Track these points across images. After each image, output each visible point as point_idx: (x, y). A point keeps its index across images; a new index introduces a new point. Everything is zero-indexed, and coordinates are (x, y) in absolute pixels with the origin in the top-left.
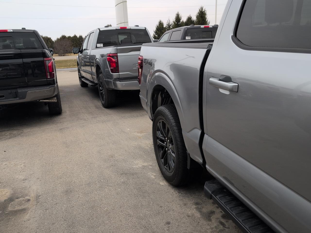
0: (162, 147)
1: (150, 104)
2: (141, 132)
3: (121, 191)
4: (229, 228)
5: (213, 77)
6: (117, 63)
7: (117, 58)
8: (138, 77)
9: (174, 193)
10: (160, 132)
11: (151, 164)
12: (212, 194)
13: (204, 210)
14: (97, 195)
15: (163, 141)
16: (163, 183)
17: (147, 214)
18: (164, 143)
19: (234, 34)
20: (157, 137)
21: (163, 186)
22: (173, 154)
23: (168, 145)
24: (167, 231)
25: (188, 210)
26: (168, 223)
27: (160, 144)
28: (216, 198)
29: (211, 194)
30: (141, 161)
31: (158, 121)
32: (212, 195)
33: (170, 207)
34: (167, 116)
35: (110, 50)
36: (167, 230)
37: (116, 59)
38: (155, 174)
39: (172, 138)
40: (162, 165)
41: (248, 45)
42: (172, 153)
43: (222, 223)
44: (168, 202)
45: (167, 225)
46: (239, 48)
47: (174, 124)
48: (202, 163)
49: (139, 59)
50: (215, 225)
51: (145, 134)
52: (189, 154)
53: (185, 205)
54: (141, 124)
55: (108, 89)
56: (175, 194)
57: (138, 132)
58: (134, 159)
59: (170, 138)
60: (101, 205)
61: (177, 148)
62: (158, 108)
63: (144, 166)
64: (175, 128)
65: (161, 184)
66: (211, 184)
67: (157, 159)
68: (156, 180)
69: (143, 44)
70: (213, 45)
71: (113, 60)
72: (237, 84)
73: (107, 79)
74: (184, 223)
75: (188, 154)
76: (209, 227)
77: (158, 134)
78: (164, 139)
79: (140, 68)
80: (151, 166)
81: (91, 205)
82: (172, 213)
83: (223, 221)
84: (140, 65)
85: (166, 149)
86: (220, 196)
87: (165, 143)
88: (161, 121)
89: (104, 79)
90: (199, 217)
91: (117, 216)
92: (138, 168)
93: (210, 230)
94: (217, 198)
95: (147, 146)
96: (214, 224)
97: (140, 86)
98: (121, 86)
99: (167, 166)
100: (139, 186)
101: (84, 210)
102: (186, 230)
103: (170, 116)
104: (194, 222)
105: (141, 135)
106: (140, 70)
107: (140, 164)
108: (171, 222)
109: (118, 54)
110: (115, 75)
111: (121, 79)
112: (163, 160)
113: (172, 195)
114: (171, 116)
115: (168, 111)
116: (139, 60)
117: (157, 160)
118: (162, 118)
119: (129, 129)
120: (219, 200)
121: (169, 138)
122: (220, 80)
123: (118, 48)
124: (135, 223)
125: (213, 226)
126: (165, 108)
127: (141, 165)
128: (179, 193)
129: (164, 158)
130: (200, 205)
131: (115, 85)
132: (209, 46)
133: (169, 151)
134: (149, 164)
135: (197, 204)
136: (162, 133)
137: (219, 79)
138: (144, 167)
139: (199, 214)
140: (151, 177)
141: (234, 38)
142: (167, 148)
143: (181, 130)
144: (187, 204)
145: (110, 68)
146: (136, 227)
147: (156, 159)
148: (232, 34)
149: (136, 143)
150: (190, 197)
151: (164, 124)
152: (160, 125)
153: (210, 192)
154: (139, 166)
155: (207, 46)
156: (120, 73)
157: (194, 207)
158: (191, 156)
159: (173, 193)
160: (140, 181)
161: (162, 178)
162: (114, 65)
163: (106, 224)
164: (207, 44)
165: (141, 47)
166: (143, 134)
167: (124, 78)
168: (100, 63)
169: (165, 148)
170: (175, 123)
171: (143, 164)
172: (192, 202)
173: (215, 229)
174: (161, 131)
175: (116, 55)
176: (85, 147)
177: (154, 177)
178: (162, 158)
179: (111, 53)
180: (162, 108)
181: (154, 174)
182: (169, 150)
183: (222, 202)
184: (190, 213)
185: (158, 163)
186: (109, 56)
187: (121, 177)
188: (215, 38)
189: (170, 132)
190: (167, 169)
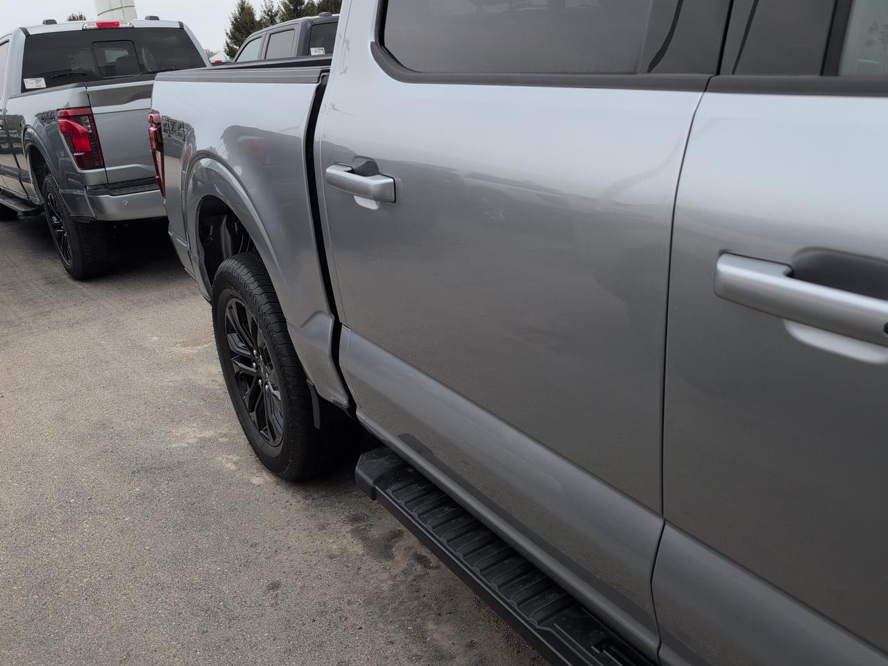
0: (248, 378)
1: (196, 256)
2: (195, 342)
3: (132, 522)
4: (438, 567)
5: (336, 163)
6: (94, 136)
7: (92, 121)
8: (157, 177)
9: (293, 501)
10: (235, 335)
11: (225, 430)
12: (376, 485)
13: (375, 533)
14: (58, 546)
15: (247, 361)
16: (261, 479)
17: (214, 572)
18: (251, 366)
19: (378, 39)
20: (230, 349)
21: (260, 486)
22: (277, 393)
23: (262, 369)
24: (270, 610)
25: (332, 540)
26: (275, 586)
27: (241, 369)
28: (384, 494)
29: (373, 486)
30: (194, 427)
31: (227, 303)
32: (377, 487)
33: (280, 541)
34: (245, 286)
35: (65, 97)
36: (272, 605)
37: (87, 124)
38: (238, 458)
39: (266, 349)
40: (254, 430)
41: (414, 69)
42: (274, 390)
43: (420, 559)
44: (276, 528)
45: (271, 592)
46: (390, 78)
47: (266, 308)
48: (347, 405)
49: (152, 121)
50: (403, 565)
51: (206, 346)
52: (314, 387)
53: (322, 527)
54: (193, 319)
55: (78, 221)
56: (294, 504)
57: (185, 344)
58: (174, 423)
59: (264, 348)
60: (70, 572)
61: (283, 375)
62: (220, 266)
63: (204, 440)
64: (271, 319)
65: (254, 482)
66: (374, 460)
67: (237, 414)
68: (238, 474)
69: (159, 75)
70: (331, 71)
71: (78, 128)
72: (391, 180)
73: (68, 191)
74: (319, 577)
75: (311, 389)
76: (385, 576)
77: (232, 341)
78: (249, 354)
79: (158, 149)
80: (225, 435)
81: (36, 578)
82: (285, 557)
83: (424, 552)
84: (156, 140)
85: (257, 382)
86: (394, 487)
87: (254, 364)
88: (233, 302)
89: (61, 191)
90: (360, 553)
91: (120, 595)
92: (184, 449)
93: (390, 582)
94: (388, 494)
95: (213, 381)
96: (401, 565)
97: (165, 203)
98: (115, 207)
99: (266, 430)
100: (189, 499)
101: (14, 596)
102: (325, 594)
103: (254, 287)
104: (346, 569)
105: (195, 351)
106: (158, 154)
107: (193, 436)
108: (284, 581)
109: (92, 108)
110: (93, 174)
111: (112, 187)
112: (253, 414)
113: (285, 508)
114: (256, 284)
115: (246, 271)
116: (152, 126)
117: (238, 417)
118: (234, 292)
119: (155, 338)
120: (392, 499)
121: (261, 349)
122: (352, 172)
123: (91, 89)
124: (176, 605)
125: (395, 572)
126: (239, 264)
127: (195, 437)
128: (306, 498)
129: (257, 408)
130: (364, 521)
131: (97, 205)
132: (324, 76)
133: (267, 387)
134: (220, 431)
135: (355, 519)
136: (242, 339)
137: (350, 169)
138: (203, 443)
139: (360, 545)
140: (226, 468)
141: (378, 50)
142: (261, 378)
143: (285, 322)
144: (328, 524)
145: (73, 153)
146: (179, 614)
147: (235, 413)
148: (371, 38)
149: (179, 378)
150: (337, 504)
151: (241, 311)
152: (231, 314)
153: (370, 482)
154: (187, 443)
155: (318, 76)
156: (107, 169)
157: (347, 530)
158: (318, 392)
159: (288, 501)
160: (192, 485)
161: (259, 465)
162: (84, 142)
163: (88, 624)
164: (319, 69)
165: (152, 85)
166: (200, 347)
167: (122, 182)
168: (41, 142)
169: (254, 380)
170: (268, 306)
171: (202, 435)
172: (342, 517)
173: (402, 578)
174: (239, 331)
175: (87, 111)
176: (13, 409)
177: (231, 466)
178: (252, 411)
179: (71, 107)
180: (230, 264)
181: (235, 458)
182: (266, 384)
183: (400, 503)
184: (335, 547)
185: (242, 426)
186: (66, 116)
187: (132, 484)
188: (332, 53)
189: (260, 331)
190: (267, 438)
